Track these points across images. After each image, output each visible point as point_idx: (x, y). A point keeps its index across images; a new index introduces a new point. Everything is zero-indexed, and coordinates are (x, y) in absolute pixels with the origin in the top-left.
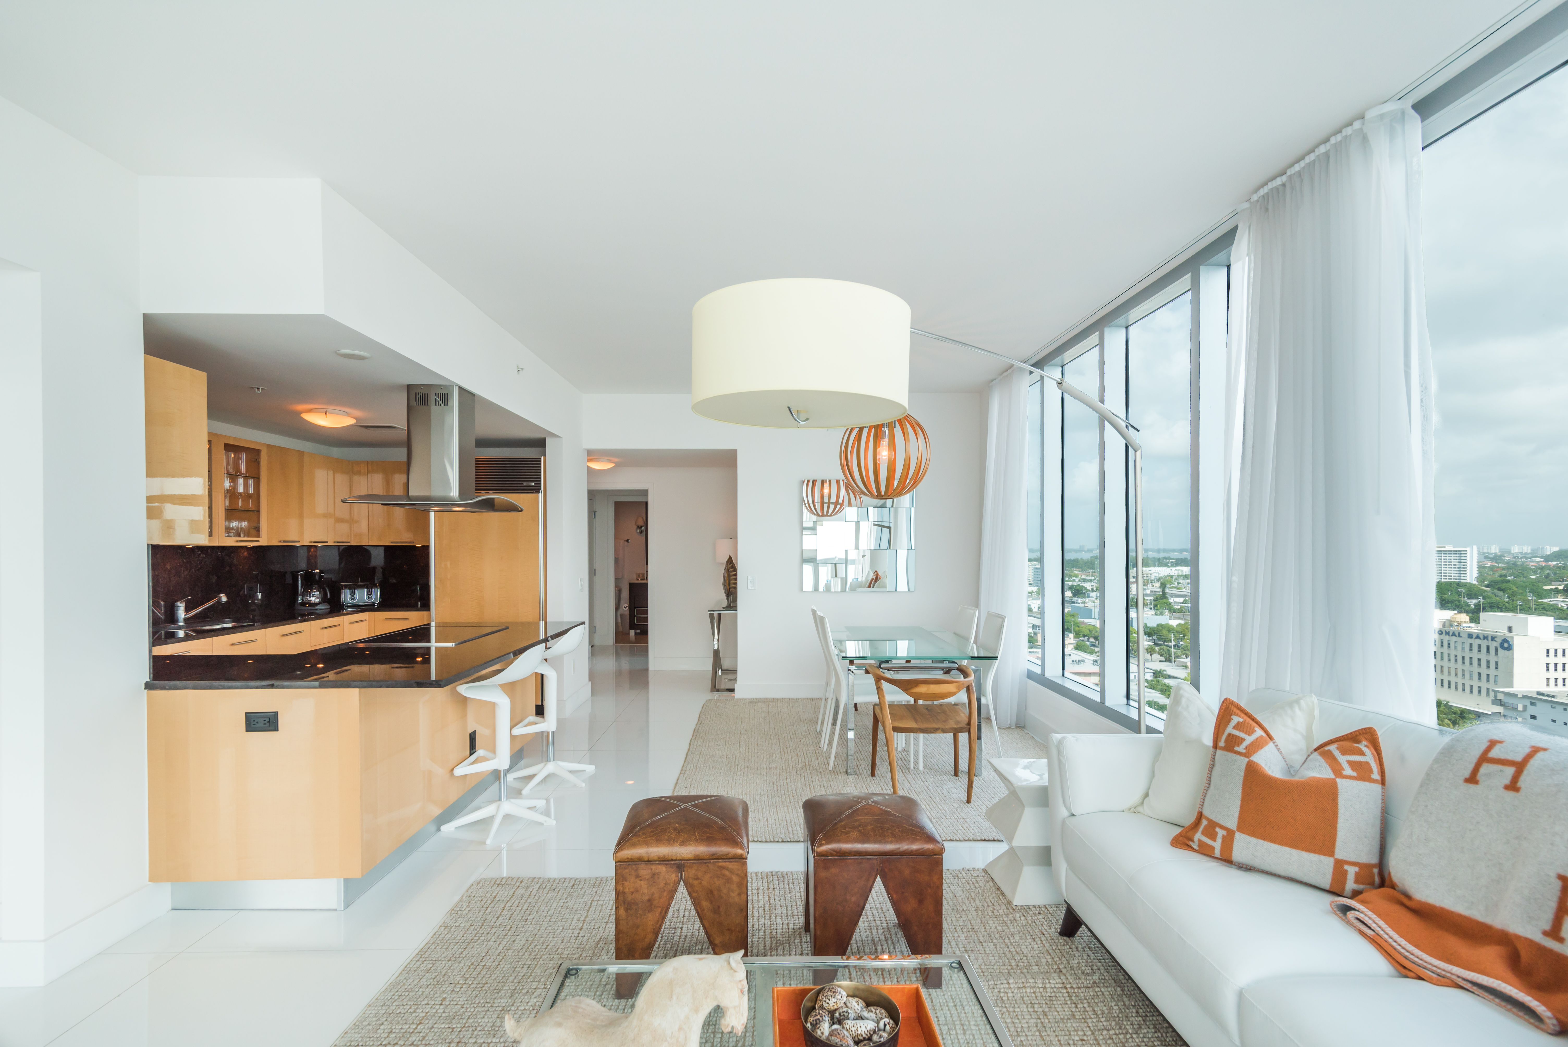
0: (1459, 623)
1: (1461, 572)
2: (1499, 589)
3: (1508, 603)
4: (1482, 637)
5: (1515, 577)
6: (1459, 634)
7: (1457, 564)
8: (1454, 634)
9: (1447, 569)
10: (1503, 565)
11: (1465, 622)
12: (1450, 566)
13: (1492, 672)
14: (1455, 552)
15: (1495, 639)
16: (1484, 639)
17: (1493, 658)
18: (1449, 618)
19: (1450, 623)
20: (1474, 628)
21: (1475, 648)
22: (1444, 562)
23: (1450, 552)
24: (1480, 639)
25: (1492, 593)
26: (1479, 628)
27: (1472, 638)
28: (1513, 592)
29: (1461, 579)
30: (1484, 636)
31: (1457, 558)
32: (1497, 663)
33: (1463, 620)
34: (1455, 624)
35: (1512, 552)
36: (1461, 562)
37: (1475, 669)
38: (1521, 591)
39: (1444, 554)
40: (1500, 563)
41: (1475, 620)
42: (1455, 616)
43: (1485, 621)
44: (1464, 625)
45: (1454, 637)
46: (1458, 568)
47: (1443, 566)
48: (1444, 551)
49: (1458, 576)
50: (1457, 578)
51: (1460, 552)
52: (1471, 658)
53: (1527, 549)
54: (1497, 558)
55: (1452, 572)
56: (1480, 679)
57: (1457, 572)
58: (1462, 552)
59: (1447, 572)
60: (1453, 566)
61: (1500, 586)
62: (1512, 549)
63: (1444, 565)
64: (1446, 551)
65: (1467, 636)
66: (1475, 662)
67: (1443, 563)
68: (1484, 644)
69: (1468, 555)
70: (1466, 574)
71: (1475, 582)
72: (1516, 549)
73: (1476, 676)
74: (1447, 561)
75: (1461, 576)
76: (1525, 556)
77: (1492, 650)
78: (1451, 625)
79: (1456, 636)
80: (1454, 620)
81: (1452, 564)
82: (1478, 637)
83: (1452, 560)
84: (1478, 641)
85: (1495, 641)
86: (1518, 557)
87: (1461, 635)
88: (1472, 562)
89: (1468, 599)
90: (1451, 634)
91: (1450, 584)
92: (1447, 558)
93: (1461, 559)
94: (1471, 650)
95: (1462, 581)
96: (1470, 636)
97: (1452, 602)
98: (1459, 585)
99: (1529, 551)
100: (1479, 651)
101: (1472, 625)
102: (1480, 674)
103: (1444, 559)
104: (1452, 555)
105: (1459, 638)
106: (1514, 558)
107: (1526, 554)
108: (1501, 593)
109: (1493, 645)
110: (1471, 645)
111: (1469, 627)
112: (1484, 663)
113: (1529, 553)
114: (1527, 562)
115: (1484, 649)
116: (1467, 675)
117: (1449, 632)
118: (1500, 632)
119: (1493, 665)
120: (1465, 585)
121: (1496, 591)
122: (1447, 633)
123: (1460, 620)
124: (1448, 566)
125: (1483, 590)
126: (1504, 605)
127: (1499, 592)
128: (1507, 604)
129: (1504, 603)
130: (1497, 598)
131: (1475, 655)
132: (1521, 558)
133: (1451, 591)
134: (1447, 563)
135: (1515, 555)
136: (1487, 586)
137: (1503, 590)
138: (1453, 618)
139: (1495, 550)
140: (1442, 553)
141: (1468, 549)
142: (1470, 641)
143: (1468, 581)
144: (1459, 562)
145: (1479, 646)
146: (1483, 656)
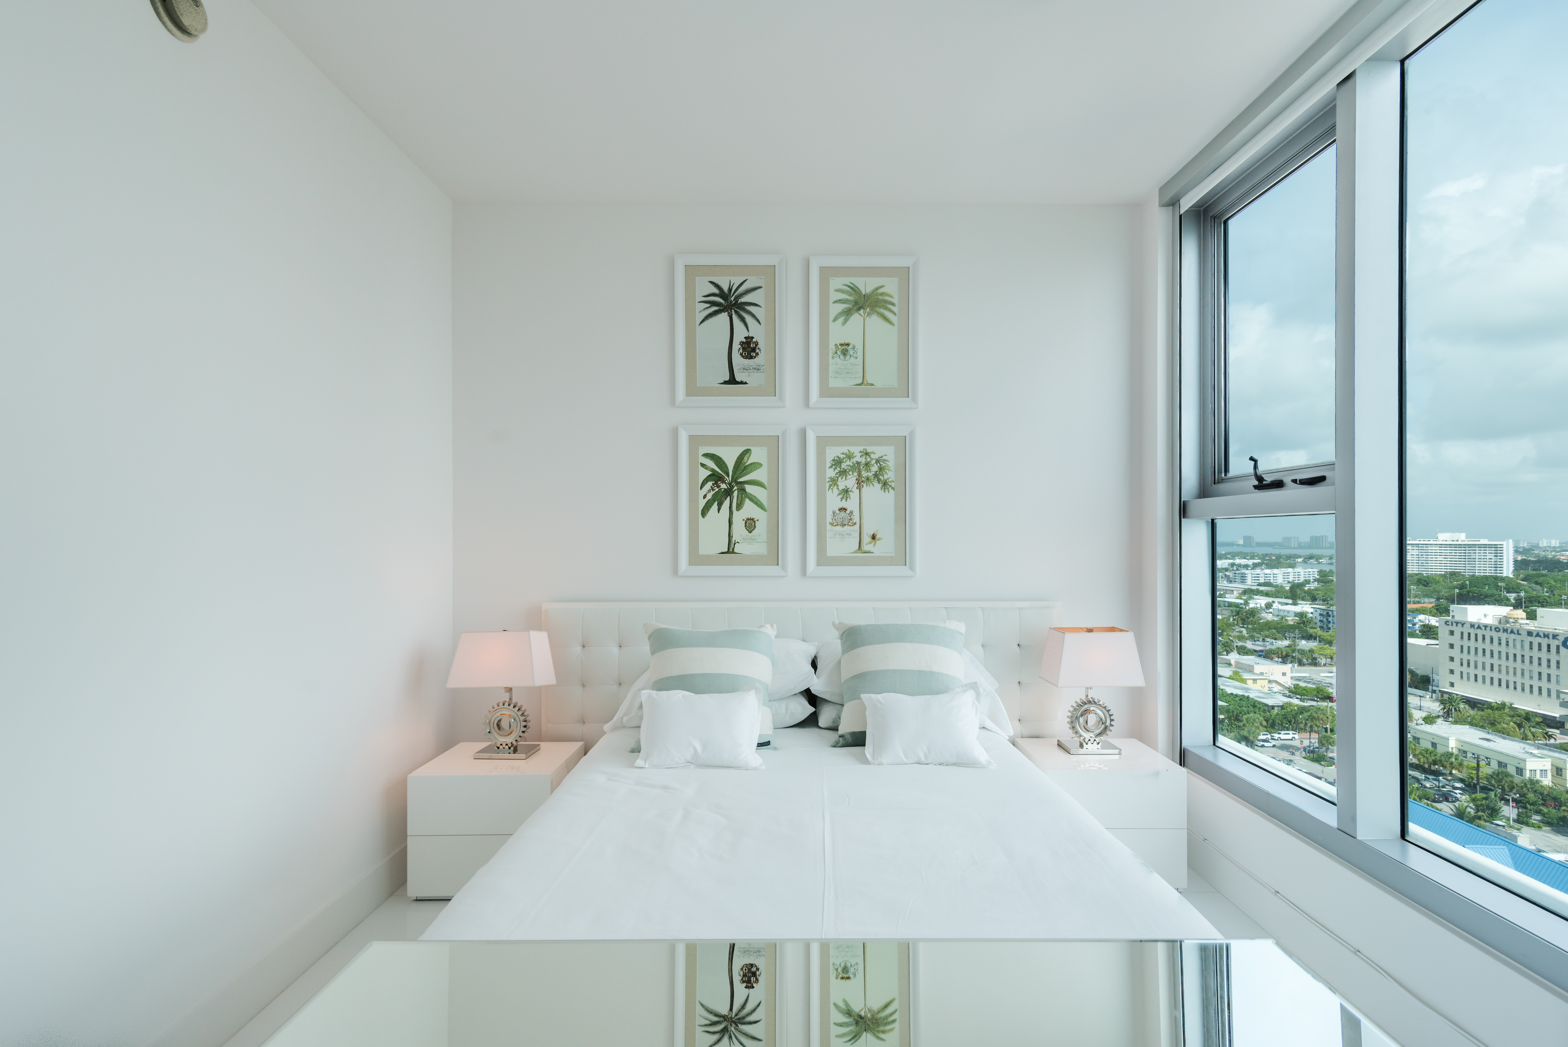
0: (1516, 620)
1: (1497, 566)
2: (1537, 583)
3: (1549, 597)
4: (1542, 635)
5: (1548, 571)
6: (1518, 631)
7: (1493, 558)
8: (1512, 632)
9: (1482, 563)
10: (1533, 559)
11: (1522, 619)
12: (1485, 560)
13: (1553, 671)
14: (1490, 546)
15: (1557, 637)
16: (1544, 637)
17: (1554, 658)
18: (1505, 615)
19: (1506, 619)
20: (1532, 626)
21: (1535, 647)
22: (1479, 556)
23: (1485, 546)
24: (1540, 637)
25: (1529, 587)
26: (1536, 625)
27: (1532, 636)
28: (1551, 586)
29: (1497, 573)
30: (1544, 634)
31: (1493, 552)
32: (1558, 662)
33: (1520, 617)
34: (1511, 620)
35: (1540, 546)
36: (1497, 556)
37: (1536, 669)
38: (1559, 585)
39: (1478, 547)
40: (1530, 557)
41: (1532, 616)
42: (1511, 612)
43: (1542, 617)
44: (1521, 621)
45: (1512, 635)
46: (1494, 562)
47: (1477, 560)
48: (1478, 545)
49: (1494, 570)
50: (1493, 572)
51: (1496, 546)
52: (1531, 657)
53: (1555, 543)
54: (1526, 551)
55: (1488, 566)
56: (1540, 678)
57: (1493, 566)
58: (1498, 546)
59: (1482, 566)
60: (1488, 560)
61: (1537, 579)
62: (1540, 543)
63: (1479, 559)
64: (1481, 545)
65: (1526, 634)
66: (1535, 661)
67: (1477, 557)
68: (1544, 642)
69: (1505, 549)
70: (1502, 567)
71: (1511, 576)
72: (1544, 543)
73: (1536, 676)
74: (1482, 554)
75: (1497, 570)
76: (1554, 549)
77: (1553, 649)
78: (1507, 622)
79: (1515, 633)
80: (1511, 616)
81: (1488, 557)
82: (1538, 635)
83: (1488, 554)
84: (1538, 640)
85: (1557, 639)
86: (1548, 551)
87: (1520, 633)
88: (1508, 555)
89: (1507, 593)
90: (1509, 631)
91: (1486, 577)
92: (1482, 552)
93: (1497, 553)
94: (1531, 648)
95: (1498, 575)
96: (1530, 633)
97: (1492, 596)
98: (1496, 578)
99: (1558, 545)
100: (1540, 649)
101: (1528, 622)
102: (1540, 674)
103: (1479, 553)
104: (1488, 549)
105: (1518, 636)
106: (1544, 551)
107: (1554, 547)
108: (1538, 587)
109: (1554, 644)
110: (1531, 643)
111: (1526, 624)
112: (1544, 663)
113: (1558, 547)
114: (1557, 555)
115: (1544, 648)
116: (1527, 675)
117: (1507, 629)
118: (1559, 630)
119: (1553, 664)
120: (1503, 579)
121: (1534, 585)
122: (1505, 631)
123: (1516, 617)
124: (1482, 560)
125: (1520, 583)
126: (1545, 599)
127: (1536, 586)
128: (1548, 599)
129: (1545, 597)
130: (1535, 593)
131: (1536, 654)
132: (1551, 552)
133: (1489, 585)
134: (1482, 557)
135: (1544, 549)
136: (1523, 580)
137: (1540, 584)
138: (1509, 614)
139: (1524, 544)
140: (1477, 546)
141: (1504, 543)
142: (1530, 639)
143: (1505, 575)
144: (1495, 556)
145: (1540, 645)
146: (1544, 655)
